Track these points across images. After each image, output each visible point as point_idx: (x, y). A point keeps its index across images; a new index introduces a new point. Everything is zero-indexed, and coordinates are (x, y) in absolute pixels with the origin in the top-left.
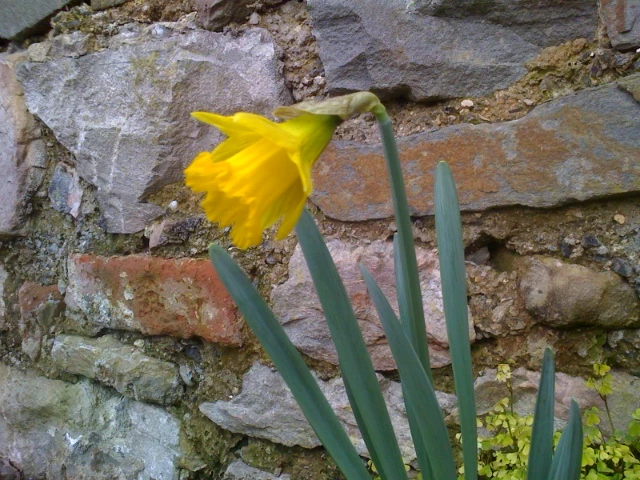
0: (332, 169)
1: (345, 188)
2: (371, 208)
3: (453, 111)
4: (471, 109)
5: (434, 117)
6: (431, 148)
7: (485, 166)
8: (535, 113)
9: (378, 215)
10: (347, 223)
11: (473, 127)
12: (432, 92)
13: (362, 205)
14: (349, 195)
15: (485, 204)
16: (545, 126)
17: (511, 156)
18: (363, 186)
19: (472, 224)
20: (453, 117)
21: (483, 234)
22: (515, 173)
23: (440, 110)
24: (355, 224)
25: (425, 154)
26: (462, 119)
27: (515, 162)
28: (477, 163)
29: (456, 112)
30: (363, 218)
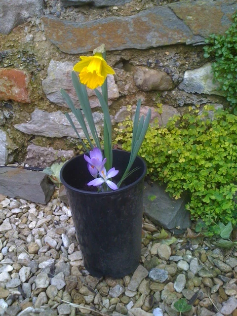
0: (63, 32)
1: (69, 41)
2: (80, 49)
3: (110, 11)
4: (117, 10)
5: (103, 13)
6: (102, 26)
7: (122, 33)
8: (140, 14)
9: (82, 52)
10: (71, 54)
11: (118, 18)
12: (102, 4)
13: (76, 47)
14: (71, 44)
15: (122, 48)
16: (144, 19)
17: (131, 30)
18: (76, 40)
19: (118, 55)
20: (110, 13)
21: (121, 58)
22: (133, 37)
23: (105, 10)
24: (74, 55)
25: (100, 28)
26: (113, 14)
27: (133, 32)
28: (119, 32)
29: (112, 12)
30: (77, 53)
